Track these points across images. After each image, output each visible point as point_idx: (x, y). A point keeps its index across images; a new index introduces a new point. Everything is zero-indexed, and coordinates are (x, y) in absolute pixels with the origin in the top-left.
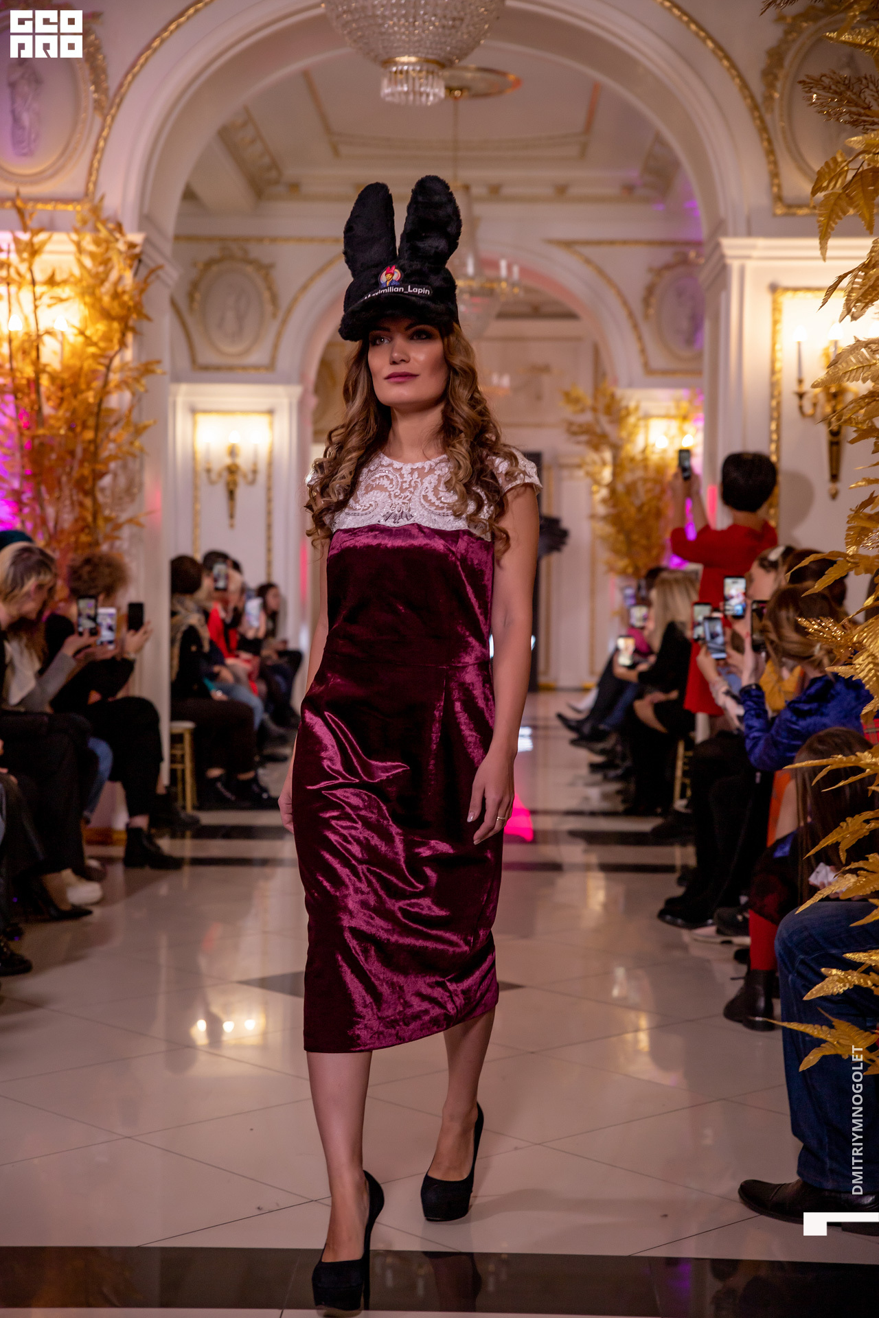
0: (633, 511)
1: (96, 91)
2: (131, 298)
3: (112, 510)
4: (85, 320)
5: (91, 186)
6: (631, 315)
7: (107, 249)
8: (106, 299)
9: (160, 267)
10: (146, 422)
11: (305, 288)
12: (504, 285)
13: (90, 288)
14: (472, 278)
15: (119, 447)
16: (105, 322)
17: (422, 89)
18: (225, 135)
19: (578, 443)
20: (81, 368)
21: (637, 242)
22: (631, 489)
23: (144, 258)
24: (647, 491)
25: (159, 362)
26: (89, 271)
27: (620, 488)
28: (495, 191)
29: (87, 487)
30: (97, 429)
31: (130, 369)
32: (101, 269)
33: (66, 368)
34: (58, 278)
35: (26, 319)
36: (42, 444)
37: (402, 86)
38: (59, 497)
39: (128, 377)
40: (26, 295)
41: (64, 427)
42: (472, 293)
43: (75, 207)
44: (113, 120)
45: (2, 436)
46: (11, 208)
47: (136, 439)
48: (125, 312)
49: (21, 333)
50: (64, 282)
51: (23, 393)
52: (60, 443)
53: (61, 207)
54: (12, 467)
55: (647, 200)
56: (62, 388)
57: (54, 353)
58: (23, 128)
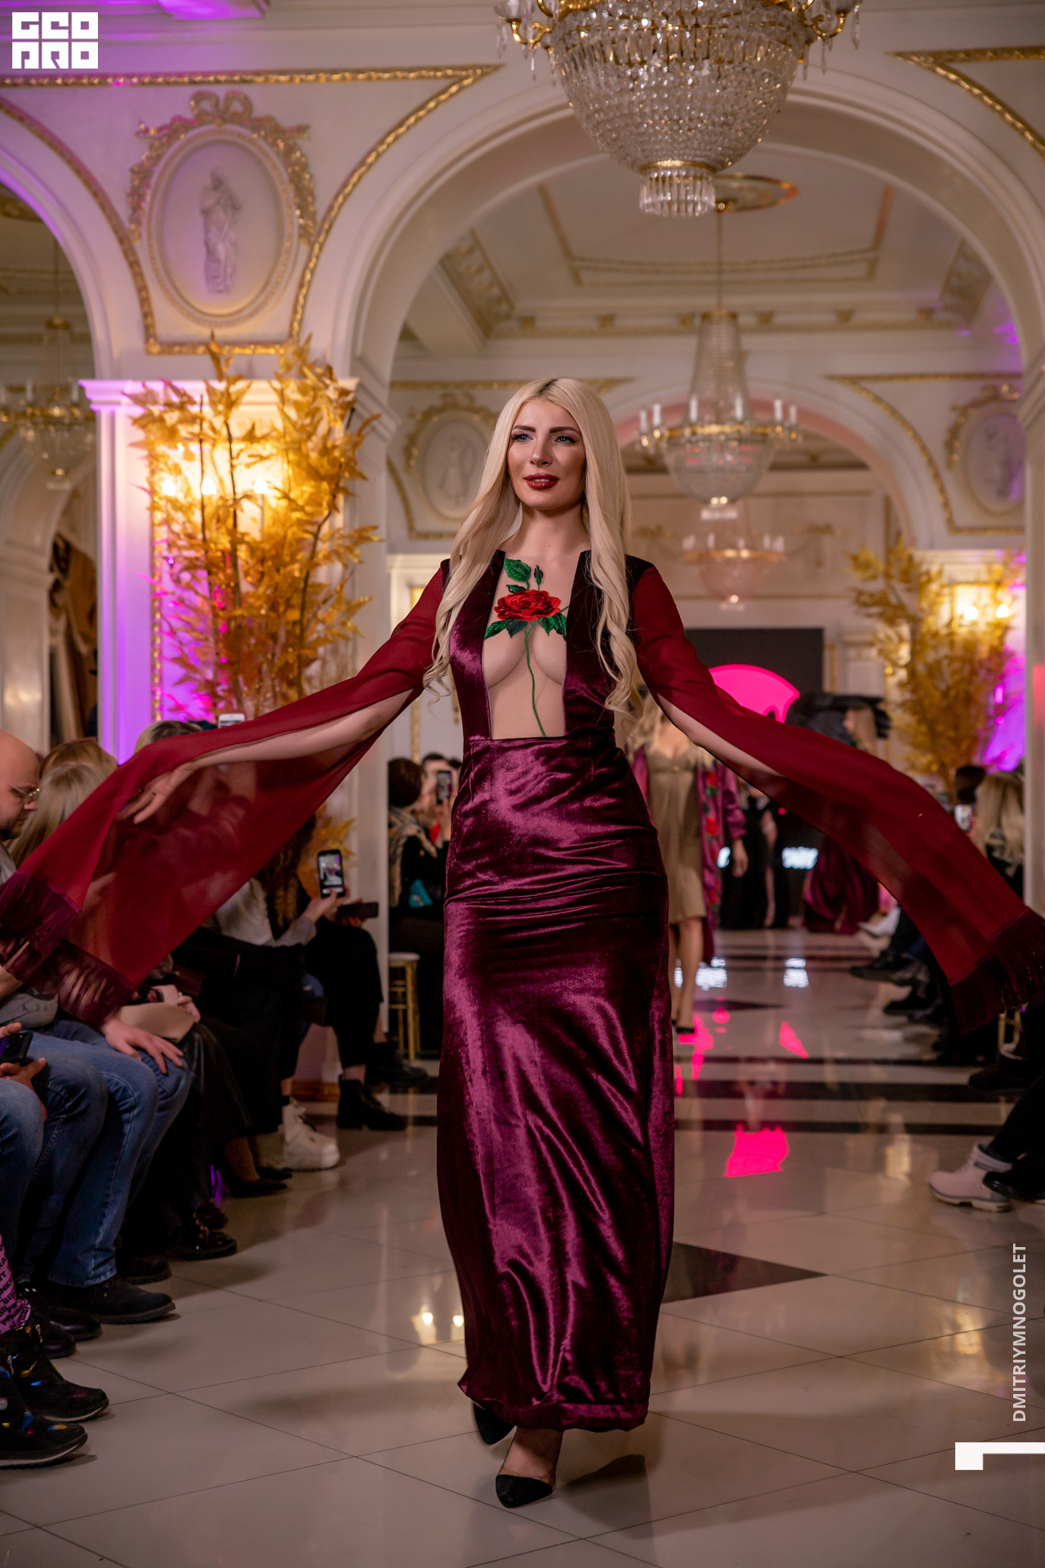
0: (937, 696)
1: (301, 216)
2: (343, 454)
4: (289, 477)
5: (296, 325)
6: (931, 462)
7: (315, 398)
8: (314, 455)
9: (377, 417)
10: (362, 600)
12: (779, 429)
13: (294, 447)
14: (741, 423)
15: (328, 628)
16: (313, 483)
17: (689, 198)
18: (448, 264)
19: (870, 616)
20: (285, 537)
21: (937, 376)
22: (934, 670)
23: (357, 406)
24: (954, 673)
25: (375, 528)
26: (294, 424)
27: (921, 669)
28: (765, 320)
29: (291, 676)
30: (303, 608)
31: (342, 537)
32: (307, 421)
33: (267, 537)
34: (258, 433)
35: (221, 481)
36: (239, 627)
37: (665, 195)
38: (259, 690)
39: (339, 546)
40: (221, 454)
41: (265, 606)
42: (741, 440)
43: (277, 351)
44: (321, 248)
45: (191, 618)
46: (204, 353)
47: (348, 619)
48: (336, 470)
49: (215, 499)
50: (265, 437)
51: (218, 568)
52: (260, 625)
53: (261, 350)
54: (205, 654)
55: (948, 326)
56: (262, 561)
57: (254, 519)
58: (218, 261)
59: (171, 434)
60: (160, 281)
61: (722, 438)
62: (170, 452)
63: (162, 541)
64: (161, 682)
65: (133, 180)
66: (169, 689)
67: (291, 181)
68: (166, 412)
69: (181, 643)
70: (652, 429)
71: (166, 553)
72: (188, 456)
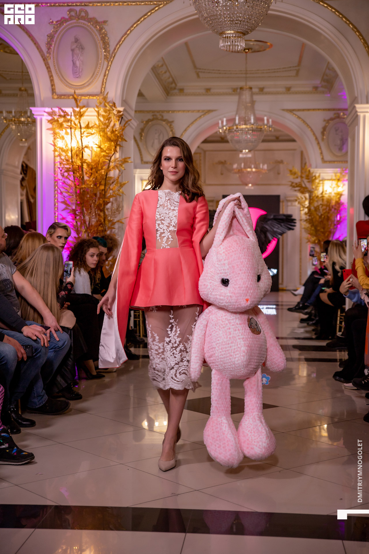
0: (318, 217)
1: (105, 52)
2: (118, 133)
3: (111, 217)
4: (101, 141)
5: (103, 89)
6: (316, 138)
7: (109, 114)
8: (109, 133)
9: (130, 120)
10: (125, 182)
11: (185, 130)
12: (266, 127)
13: (102, 130)
14: (253, 125)
15: (114, 192)
16: (109, 143)
17: (236, 44)
18: (154, 69)
19: (295, 190)
20: (99, 161)
21: (319, 109)
22: (317, 209)
23: (123, 116)
24: (323, 210)
25: (130, 158)
26: (102, 123)
27: (312, 208)
28: (261, 90)
29: (101, 208)
30: (105, 185)
31: (119, 161)
32: (107, 122)
33: (93, 161)
34: (90, 126)
35: (78, 142)
36: (84, 191)
37: (228, 43)
38: (90, 212)
39: (117, 164)
40: (78, 132)
41: (93, 185)
42: (253, 130)
43: (97, 98)
44: (111, 63)
45: (68, 188)
46: (72, 98)
47: (120, 189)
48: (116, 138)
49: (76, 147)
50: (92, 127)
51: (77, 171)
52: (91, 191)
53: (91, 98)
54: (72, 200)
55: (323, 93)
56: (92, 169)
57: (89, 155)
58: (77, 67)
59: (61, 126)
60: (57, 74)
61: (247, 129)
62: (61, 132)
63: (58, 162)
64: (57, 209)
65: (48, 40)
66: (60, 212)
67: (101, 40)
68: (59, 118)
69: (64, 196)
70: (223, 126)
71: (59, 166)
72: (67, 133)
